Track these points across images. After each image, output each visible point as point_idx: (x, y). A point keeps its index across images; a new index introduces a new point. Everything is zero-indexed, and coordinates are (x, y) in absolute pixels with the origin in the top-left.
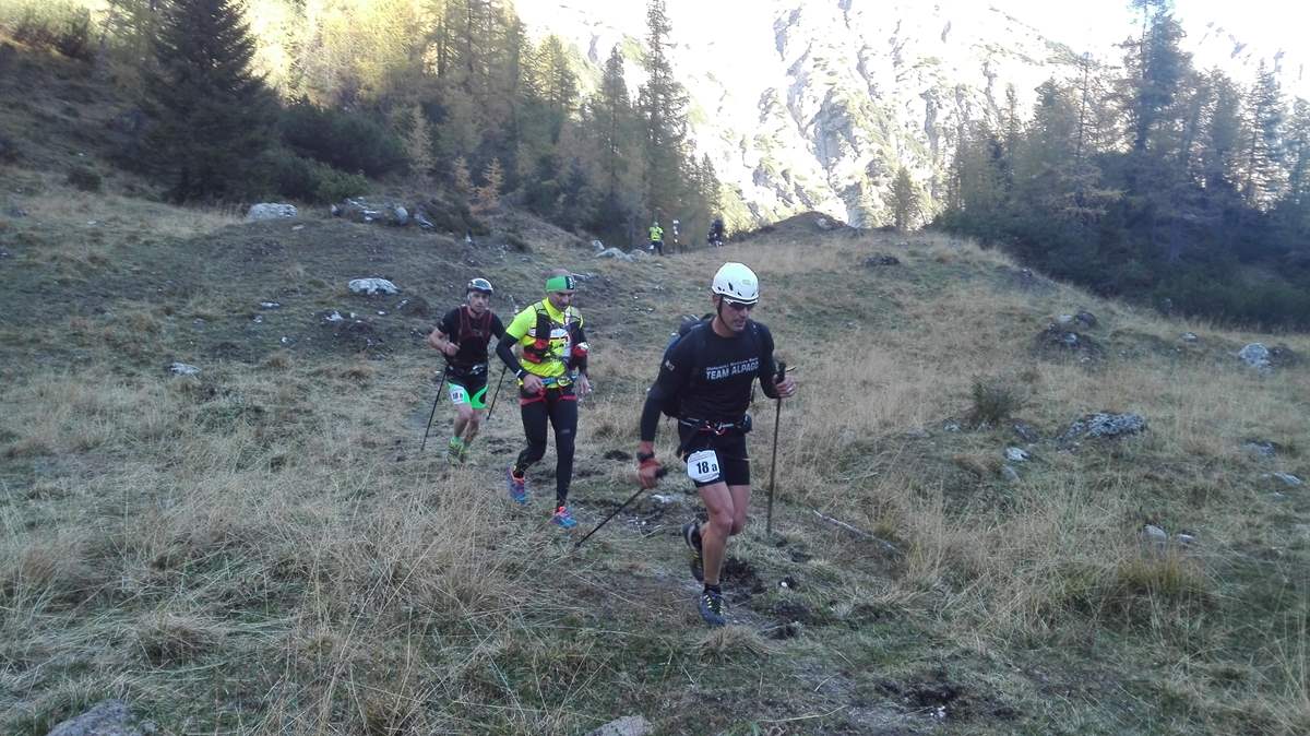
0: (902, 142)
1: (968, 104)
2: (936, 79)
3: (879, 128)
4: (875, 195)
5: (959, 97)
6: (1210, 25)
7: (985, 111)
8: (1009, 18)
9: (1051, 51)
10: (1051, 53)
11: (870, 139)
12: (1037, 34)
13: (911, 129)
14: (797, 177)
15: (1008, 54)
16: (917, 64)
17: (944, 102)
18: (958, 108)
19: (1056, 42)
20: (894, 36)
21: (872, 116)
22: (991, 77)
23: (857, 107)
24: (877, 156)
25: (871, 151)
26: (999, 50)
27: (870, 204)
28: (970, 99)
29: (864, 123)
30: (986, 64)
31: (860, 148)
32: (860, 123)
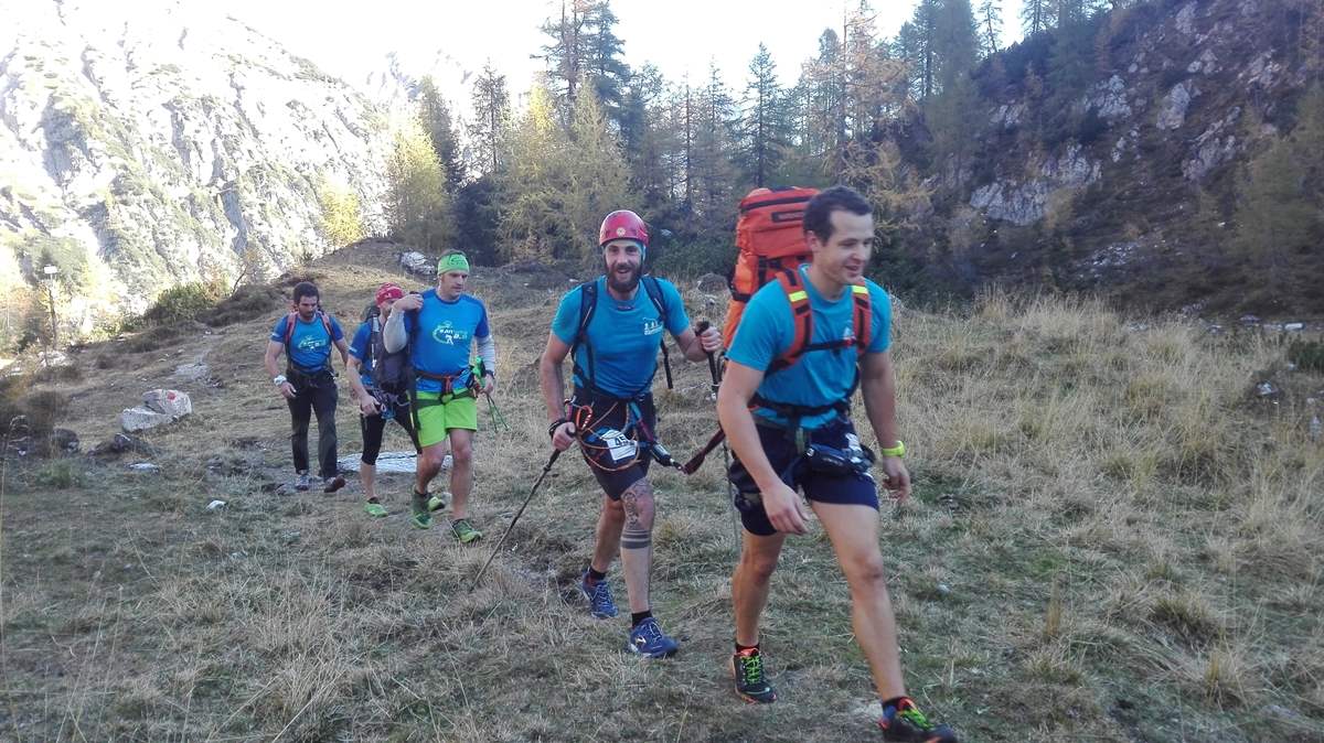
0: (149, 156)
1: (219, 117)
2: (177, 87)
3: (118, 140)
4: (126, 216)
5: (208, 109)
6: (439, 52)
7: (238, 125)
8: (249, 29)
9: (297, 67)
10: (296, 68)
11: (109, 153)
12: (281, 47)
13: (156, 143)
14: (21, 196)
15: (253, 66)
16: (154, 70)
17: (190, 114)
18: (206, 120)
19: (301, 56)
20: (122, 39)
21: (107, 126)
22: (238, 90)
23: (88, 114)
24: (121, 171)
25: (113, 166)
26: (243, 62)
27: (120, 226)
28: (219, 111)
29: (99, 133)
30: (231, 75)
31: (98, 162)
32: (94, 133)
